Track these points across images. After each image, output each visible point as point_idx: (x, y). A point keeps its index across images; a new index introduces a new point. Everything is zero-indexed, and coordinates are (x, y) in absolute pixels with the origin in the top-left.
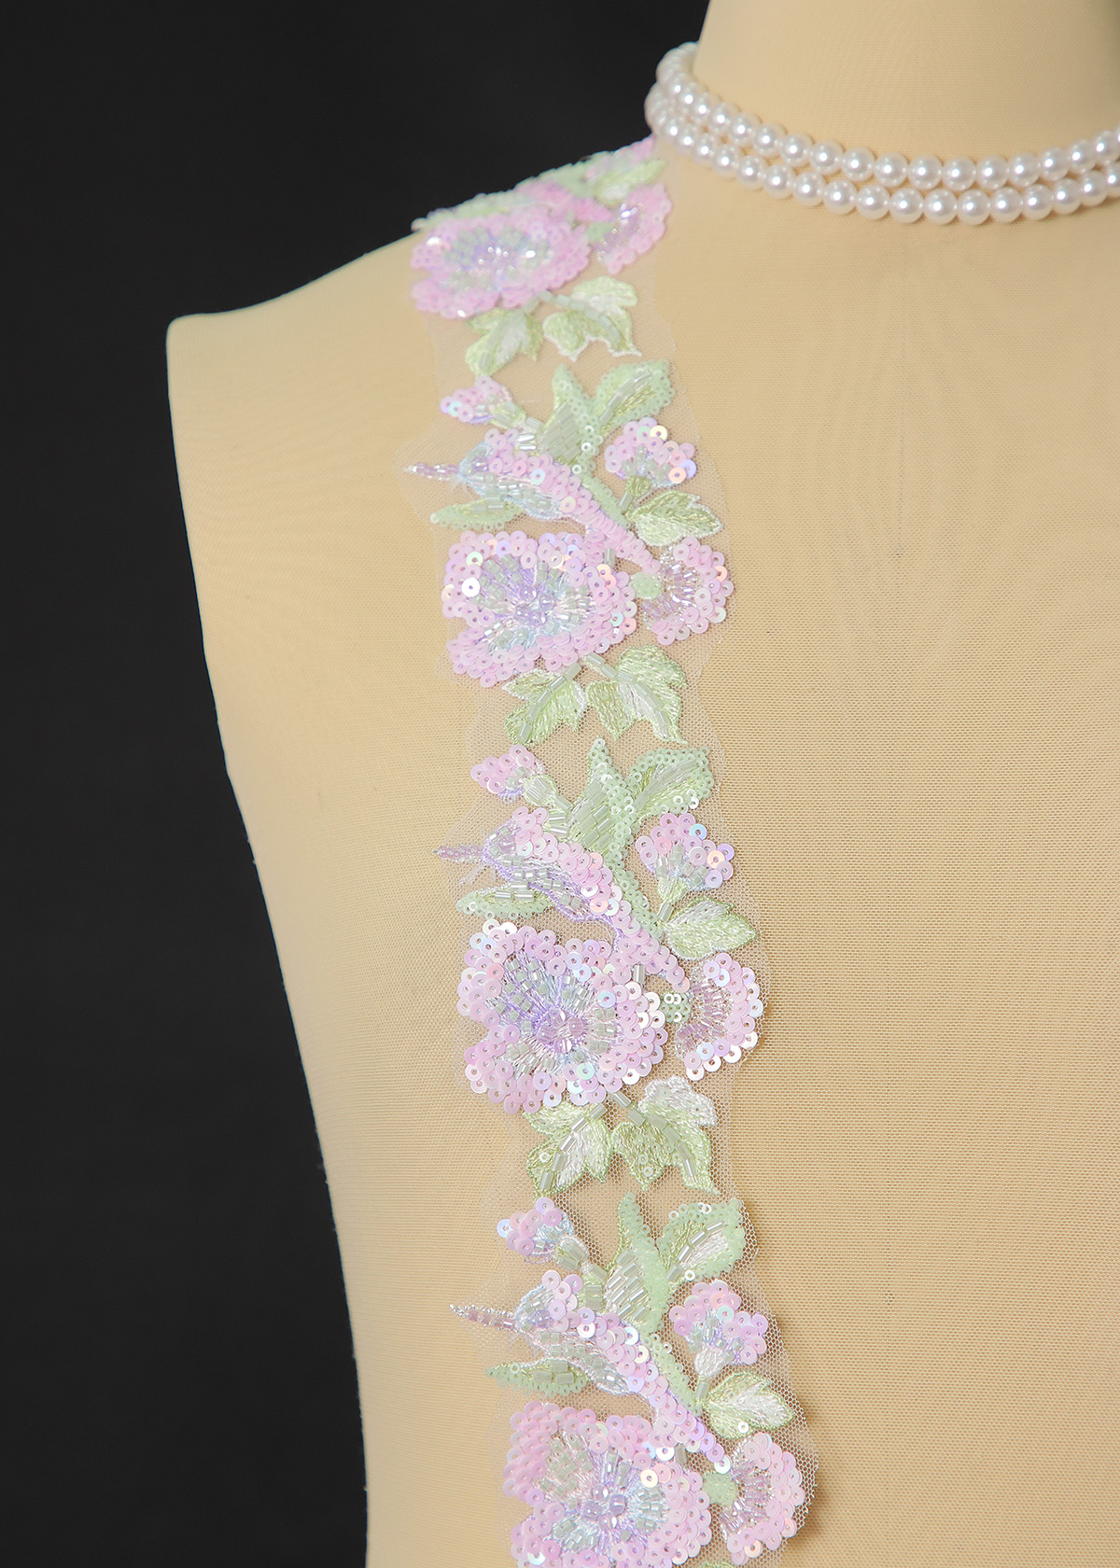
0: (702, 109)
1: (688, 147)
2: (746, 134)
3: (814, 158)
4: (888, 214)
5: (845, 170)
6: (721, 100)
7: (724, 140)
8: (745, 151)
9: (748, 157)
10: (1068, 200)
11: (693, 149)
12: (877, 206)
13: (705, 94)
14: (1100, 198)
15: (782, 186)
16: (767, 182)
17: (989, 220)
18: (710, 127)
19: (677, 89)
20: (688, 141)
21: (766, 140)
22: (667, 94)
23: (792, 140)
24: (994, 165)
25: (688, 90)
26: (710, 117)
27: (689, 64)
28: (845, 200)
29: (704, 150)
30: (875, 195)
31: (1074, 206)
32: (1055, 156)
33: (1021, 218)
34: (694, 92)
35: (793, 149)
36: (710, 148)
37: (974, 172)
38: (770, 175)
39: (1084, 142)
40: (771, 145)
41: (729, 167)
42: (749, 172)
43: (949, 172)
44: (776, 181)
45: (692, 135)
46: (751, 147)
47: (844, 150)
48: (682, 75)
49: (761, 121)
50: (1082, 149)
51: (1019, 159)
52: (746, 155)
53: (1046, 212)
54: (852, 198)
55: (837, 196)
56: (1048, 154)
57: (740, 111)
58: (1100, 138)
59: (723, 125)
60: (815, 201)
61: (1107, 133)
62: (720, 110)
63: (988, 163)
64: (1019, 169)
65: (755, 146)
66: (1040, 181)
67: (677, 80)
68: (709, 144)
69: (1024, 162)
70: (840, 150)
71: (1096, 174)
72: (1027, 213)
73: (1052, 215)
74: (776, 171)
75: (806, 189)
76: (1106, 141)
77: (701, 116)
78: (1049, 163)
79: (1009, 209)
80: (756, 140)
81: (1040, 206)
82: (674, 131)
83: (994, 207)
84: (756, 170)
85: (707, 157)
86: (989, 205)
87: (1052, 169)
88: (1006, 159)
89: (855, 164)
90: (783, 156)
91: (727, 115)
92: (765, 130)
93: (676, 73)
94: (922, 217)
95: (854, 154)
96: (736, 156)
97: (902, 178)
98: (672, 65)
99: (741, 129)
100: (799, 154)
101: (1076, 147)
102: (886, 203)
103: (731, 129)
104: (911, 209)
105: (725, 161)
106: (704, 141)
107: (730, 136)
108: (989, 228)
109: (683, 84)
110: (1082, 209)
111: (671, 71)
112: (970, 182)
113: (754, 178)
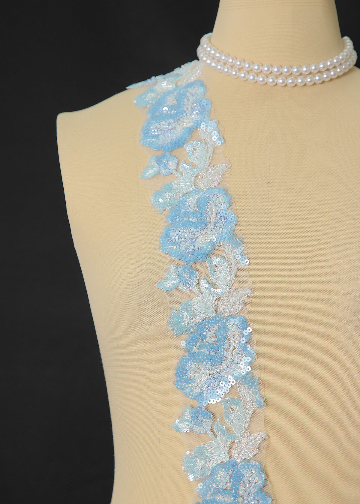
0: (213, 52)
1: (209, 63)
2: (225, 59)
3: (244, 66)
4: (266, 83)
5: (253, 69)
6: (218, 49)
7: (219, 61)
8: (225, 64)
9: (226, 65)
10: (319, 79)
11: (210, 64)
12: (263, 80)
13: (214, 48)
14: (329, 79)
15: (236, 74)
16: (231, 73)
17: (296, 85)
18: (215, 57)
19: (206, 46)
20: (209, 62)
21: (231, 60)
22: (203, 47)
23: (238, 60)
24: (297, 68)
25: (208, 46)
26: (214, 54)
27: (210, 39)
28: (254, 79)
29: (213, 64)
30: (263, 77)
31: (321, 81)
32: (315, 66)
33: (305, 85)
34: (210, 47)
35: (238, 63)
36: (215, 64)
37: (291, 70)
38: (232, 71)
39: (324, 62)
40: (232, 62)
41: (220, 69)
42: (226, 70)
43: (284, 70)
44: (234, 73)
45: (210, 59)
46: (226, 63)
47: (253, 64)
48: (207, 42)
49: (229, 55)
50: (323, 64)
51: (304, 66)
52: (225, 65)
53: (313, 83)
54: (256, 78)
55: (252, 78)
56: (313, 65)
57: (223, 52)
58: (328, 61)
59: (218, 57)
60: (245, 79)
61: (331, 59)
62: (217, 52)
63: (295, 67)
64: (305, 69)
65: (228, 63)
66: (310, 73)
67: (205, 43)
68: (215, 63)
69: (306, 67)
70: (252, 64)
71: (327, 72)
72: (307, 83)
73: (315, 84)
74: (234, 70)
75: (243, 75)
76: (330, 61)
77: (212, 54)
78: (313, 68)
79: (302, 82)
80: (228, 61)
81: (311, 81)
82: (205, 59)
83: (297, 82)
84: (228, 70)
85: (214, 66)
86: (296, 81)
87: (314, 70)
88: (301, 67)
89: (256, 67)
90: (235, 65)
91: (219, 53)
92: (230, 58)
93: (206, 41)
94: (276, 84)
95: (256, 65)
96: (222, 66)
97: (270, 72)
98: (204, 39)
99: (223, 58)
100: (240, 65)
101: (321, 63)
102: (266, 80)
103: (220, 58)
104: (273, 82)
105: (219, 67)
106: (213, 62)
107: (220, 60)
108: (296, 87)
109: (207, 44)
110: (323, 82)
111: (204, 41)
112: (300, 73)
113: (227, 72)
